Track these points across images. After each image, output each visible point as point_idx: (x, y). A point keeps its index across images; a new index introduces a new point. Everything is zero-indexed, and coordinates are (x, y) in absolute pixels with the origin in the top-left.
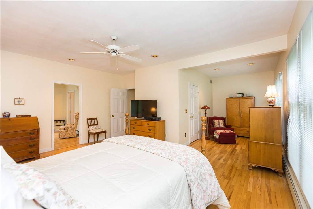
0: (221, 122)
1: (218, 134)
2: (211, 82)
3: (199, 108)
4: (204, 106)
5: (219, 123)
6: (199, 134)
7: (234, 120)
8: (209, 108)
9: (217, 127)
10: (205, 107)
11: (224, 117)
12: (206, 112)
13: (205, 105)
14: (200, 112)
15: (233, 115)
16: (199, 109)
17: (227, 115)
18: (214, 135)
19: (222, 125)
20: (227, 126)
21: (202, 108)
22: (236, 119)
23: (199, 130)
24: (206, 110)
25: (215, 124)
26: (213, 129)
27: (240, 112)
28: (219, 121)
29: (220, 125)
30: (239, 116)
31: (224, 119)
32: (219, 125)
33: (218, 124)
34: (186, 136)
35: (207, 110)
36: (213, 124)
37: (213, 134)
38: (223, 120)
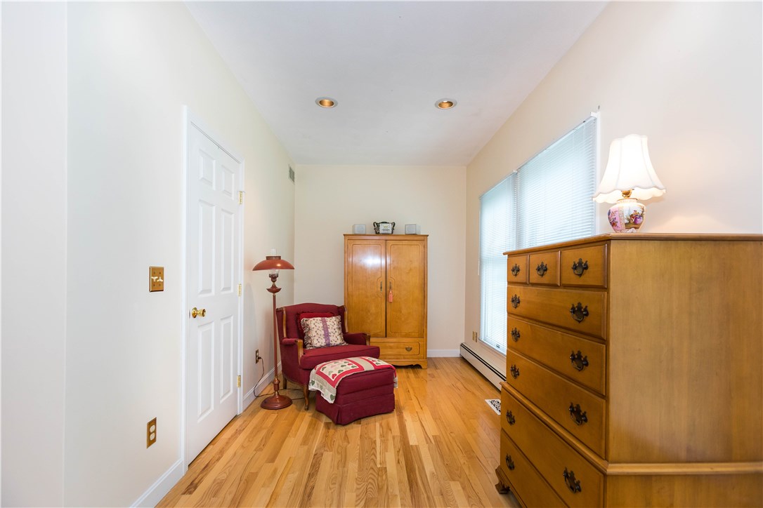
0: (333, 322)
1: (332, 384)
2: (292, 175)
3: (246, 267)
4: (268, 258)
5: (326, 328)
6: (240, 391)
7: (369, 311)
8: (287, 266)
9: (318, 345)
10: (269, 263)
11: (339, 305)
12: (274, 286)
13: (273, 253)
14: (248, 288)
15: (367, 297)
16: (241, 272)
17: (348, 295)
18: (311, 387)
19: (336, 339)
20: (352, 335)
21: (259, 267)
22: (373, 309)
23: (240, 371)
24: (274, 278)
25: (313, 333)
26: (304, 359)
27: (388, 285)
28: (324, 322)
29: (331, 338)
30: (384, 298)
31: (338, 311)
32: (327, 335)
33: (322, 332)
34: (150, 442)
35: (282, 273)
36: (302, 333)
37: (307, 381)
38: (339, 317)
